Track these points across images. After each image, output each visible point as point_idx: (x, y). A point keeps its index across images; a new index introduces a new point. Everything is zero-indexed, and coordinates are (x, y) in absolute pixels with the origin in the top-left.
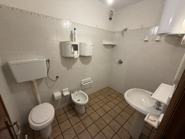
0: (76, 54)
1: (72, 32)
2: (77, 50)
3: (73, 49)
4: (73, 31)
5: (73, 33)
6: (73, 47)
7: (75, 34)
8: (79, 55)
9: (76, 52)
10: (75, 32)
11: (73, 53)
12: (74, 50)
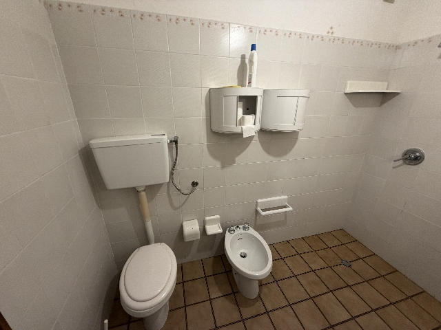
0: (250, 126)
1: (243, 57)
2: (255, 114)
3: (240, 111)
4: (248, 53)
5: (247, 61)
6: (241, 104)
7: (251, 62)
8: (258, 127)
9: (250, 118)
10: (252, 56)
11: (241, 122)
12: (245, 113)
